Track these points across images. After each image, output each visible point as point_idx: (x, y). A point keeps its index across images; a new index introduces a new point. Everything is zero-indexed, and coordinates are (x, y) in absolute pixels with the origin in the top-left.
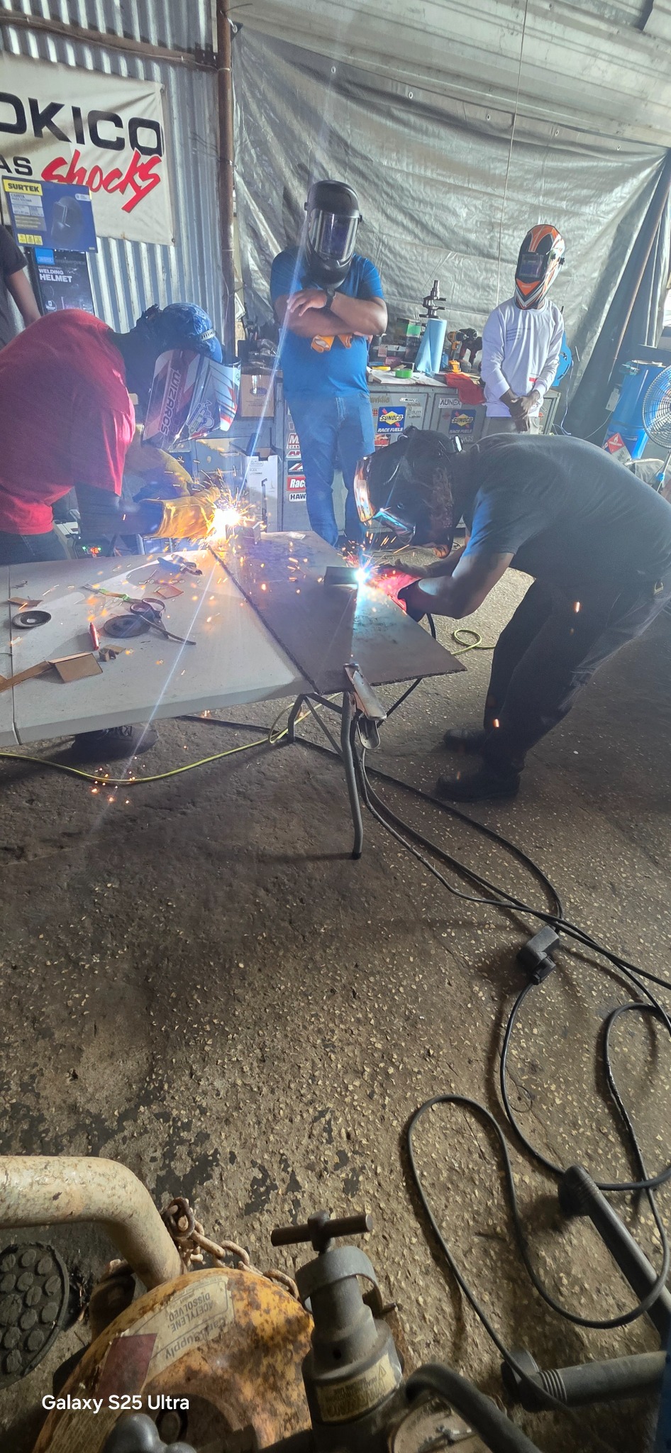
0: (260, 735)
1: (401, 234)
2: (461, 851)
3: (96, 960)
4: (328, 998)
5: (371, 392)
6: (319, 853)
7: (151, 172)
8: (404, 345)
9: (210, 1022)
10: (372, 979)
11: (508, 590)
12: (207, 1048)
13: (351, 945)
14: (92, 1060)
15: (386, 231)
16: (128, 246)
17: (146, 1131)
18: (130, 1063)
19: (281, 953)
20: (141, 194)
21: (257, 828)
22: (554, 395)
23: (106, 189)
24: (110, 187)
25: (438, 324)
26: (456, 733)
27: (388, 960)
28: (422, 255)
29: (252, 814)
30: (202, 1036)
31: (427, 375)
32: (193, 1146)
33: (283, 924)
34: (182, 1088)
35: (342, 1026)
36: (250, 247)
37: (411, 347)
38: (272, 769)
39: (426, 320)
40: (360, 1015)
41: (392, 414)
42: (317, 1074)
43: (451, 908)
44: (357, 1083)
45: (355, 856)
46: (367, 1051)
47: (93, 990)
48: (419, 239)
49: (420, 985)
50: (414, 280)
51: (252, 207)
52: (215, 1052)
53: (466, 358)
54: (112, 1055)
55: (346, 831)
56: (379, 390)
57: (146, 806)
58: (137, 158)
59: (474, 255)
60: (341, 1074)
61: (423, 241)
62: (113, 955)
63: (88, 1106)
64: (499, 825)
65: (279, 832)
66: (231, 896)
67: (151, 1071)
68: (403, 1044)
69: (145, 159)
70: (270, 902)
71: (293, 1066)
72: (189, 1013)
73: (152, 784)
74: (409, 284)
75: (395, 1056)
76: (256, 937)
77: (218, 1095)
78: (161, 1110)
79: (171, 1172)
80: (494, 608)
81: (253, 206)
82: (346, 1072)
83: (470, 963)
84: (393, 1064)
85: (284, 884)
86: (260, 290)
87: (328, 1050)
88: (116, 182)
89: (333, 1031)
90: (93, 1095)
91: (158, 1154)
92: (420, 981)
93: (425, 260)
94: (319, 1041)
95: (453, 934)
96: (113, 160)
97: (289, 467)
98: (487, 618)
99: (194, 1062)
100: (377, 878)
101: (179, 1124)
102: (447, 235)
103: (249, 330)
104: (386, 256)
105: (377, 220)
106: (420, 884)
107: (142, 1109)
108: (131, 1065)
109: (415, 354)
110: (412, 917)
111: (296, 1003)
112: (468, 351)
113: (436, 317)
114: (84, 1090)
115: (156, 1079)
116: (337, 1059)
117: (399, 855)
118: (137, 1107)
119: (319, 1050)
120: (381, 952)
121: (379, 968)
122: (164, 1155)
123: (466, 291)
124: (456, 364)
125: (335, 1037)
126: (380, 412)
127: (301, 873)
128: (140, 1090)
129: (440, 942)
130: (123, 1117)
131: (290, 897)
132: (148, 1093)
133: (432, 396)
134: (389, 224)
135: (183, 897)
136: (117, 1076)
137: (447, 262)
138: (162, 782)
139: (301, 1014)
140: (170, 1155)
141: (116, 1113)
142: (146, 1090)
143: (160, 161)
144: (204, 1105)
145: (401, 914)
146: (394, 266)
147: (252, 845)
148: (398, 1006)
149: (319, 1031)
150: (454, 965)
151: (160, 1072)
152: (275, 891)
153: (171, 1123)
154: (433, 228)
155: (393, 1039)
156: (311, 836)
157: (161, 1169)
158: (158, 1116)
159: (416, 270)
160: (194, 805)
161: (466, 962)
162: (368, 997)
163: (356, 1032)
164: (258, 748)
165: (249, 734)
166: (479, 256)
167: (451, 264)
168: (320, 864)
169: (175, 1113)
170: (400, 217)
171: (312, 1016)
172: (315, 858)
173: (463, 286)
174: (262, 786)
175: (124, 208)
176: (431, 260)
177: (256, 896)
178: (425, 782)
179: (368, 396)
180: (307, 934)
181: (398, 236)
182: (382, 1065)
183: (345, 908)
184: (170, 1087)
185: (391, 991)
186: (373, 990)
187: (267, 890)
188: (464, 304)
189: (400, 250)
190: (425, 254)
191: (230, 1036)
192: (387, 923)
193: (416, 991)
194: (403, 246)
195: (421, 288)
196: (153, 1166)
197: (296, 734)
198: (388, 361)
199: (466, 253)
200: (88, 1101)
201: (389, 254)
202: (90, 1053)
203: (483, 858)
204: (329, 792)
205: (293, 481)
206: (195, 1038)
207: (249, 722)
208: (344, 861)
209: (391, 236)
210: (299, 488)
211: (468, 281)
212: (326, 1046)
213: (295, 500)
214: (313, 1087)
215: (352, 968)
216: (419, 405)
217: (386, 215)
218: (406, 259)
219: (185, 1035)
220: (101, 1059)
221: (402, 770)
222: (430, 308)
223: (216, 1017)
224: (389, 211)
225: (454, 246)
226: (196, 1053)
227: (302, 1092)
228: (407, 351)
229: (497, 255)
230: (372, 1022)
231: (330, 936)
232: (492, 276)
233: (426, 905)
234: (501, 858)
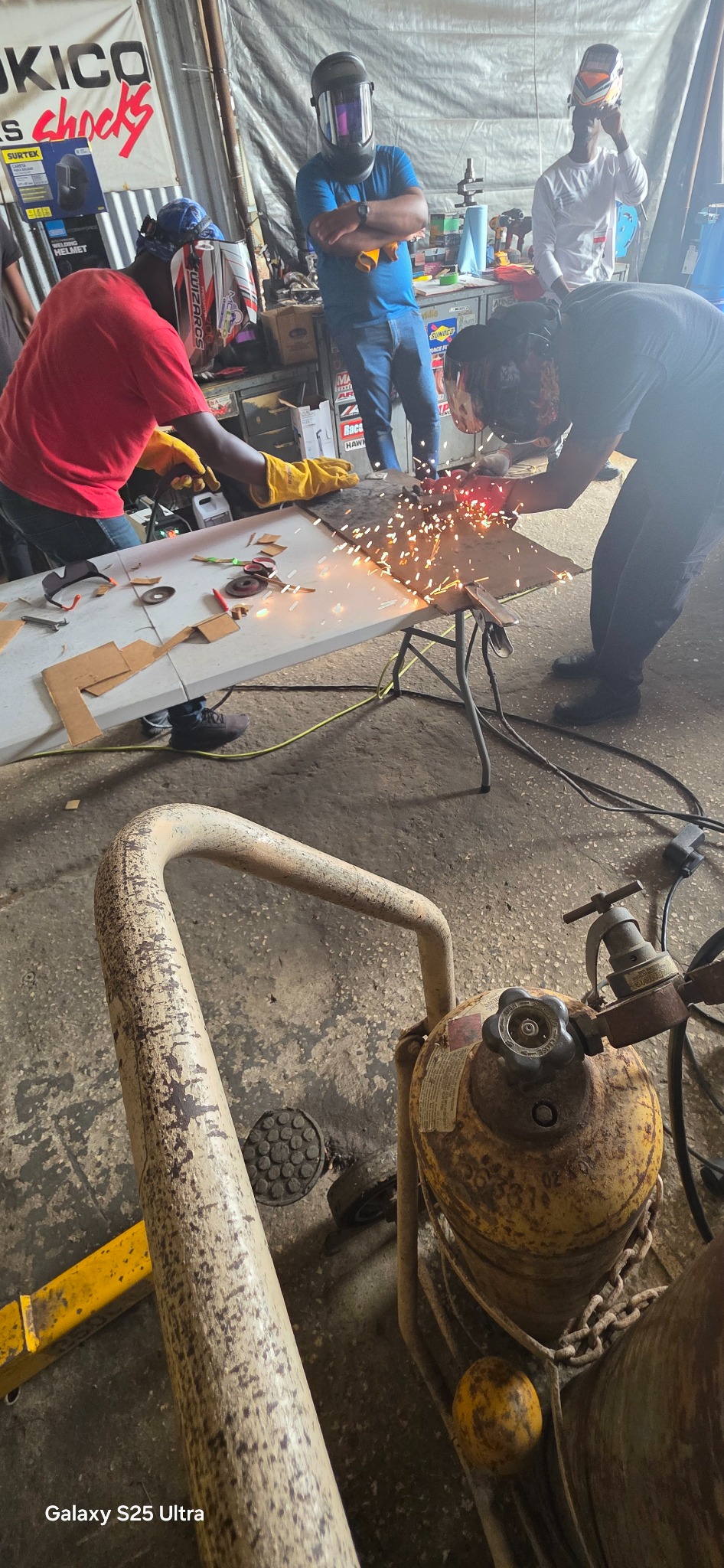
0: (366, 694)
1: (420, 111)
2: (590, 771)
3: (265, 908)
4: (486, 913)
5: (422, 307)
6: (448, 792)
7: (142, 104)
8: (442, 246)
9: (382, 945)
10: (523, 893)
11: (595, 506)
12: (384, 966)
13: (497, 867)
14: (285, 986)
15: (402, 111)
16: (132, 196)
17: (347, 1033)
18: (318, 985)
19: (432, 882)
20: (136, 132)
21: (383, 777)
22: (622, 267)
23: (99, 135)
24: (103, 133)
25: (477, 211)
26: (565, 661)
27: (535, 875)
28: (446, 132)
29: (375, 767)
30: (377, 956)
31: (473, 275)
32: (391, 1041)
33: (428, 858)
34: (370, 998)
35: (503, 934)
36: (259, 166)
37: (450, 246)
38: (386, 724)
39: (463, 210)
40: (518, 924)
41: (442, 329)
42: (489, 974)
43: (588, 822)
44: (528, 978)
45: (485, 789)
46: (532, 951)
47: (270, 932)
48: (440, 112)
49: (570, 892)
50: (440, 165)
51: (254, 119)
52: (391, 968)
53: (514, 246)
54: (301, 980)
55: (470, 769)
56: (426, 304)
57: (273, 774)
58: (125, 90)
59: (505, 117)
60: (511, 972)
61: (444, 114)
62: (279, 902)
63: (292, 1020)
64: (624, 742)
65: (406, 779)
66: (373, 841)
67: (339, 989)
68: (564, 943)
69: (134, 90)
70: (412, 841)
71: (465, 971)
72: (360, 940)
73: (273, 753)
74: (436, 172)
75: (559, 953)
76: (406, 872)
77: (403, 1000)
78: (356, 1017)
79: (377, 1061)
80: (583, 528)
81: (256, 117)
82: (515, 971)
83: (617, 868)
84: (558, 959)
85: (422, 824)
86: (276, 216)
87: (495, 954)
88: (108, 125)
89: (496, 940)
90: (293, 1012)
91: (363, 1049)
92: (571, 889)
93: (449, 137)
94: (484, 949)
95: (595, 846)
96: (101, 98)
97: (341, 413)
98: (577, 540)
99: (375, 977)
100: (510, 807)
101: (375, 1025)
102: (471, 100)
103: (273, 265)
104: (406, 142)
105: (391, 101)
106: (554, 806)
107: (339, 1017)
108: (319, 986)
109: (456, 254)
110: (552, 836)
111: (456, 921)
112: (516, 238)
113: (474, 204)
114: (284, 1009)
115: (345, 994)
116: (504, 961)
117: (528, 783)
118: (334, 1016)
119: (486, 955)
120: (527, 869)
121: (528, 884)
122: (367, 1049)
123: (500, 165)
124: (503, 255)
125: (499, 944)
126: (430, 330)
127: (436, 812)
128: (333, 1003)
129: (584, 854)
130: (324, 1025)
131: (429, 834)
132: (341, 1006)
133: (484, 299)
134: (405, 102)
135: (329, 847)
136: (309, 995)
137: (475, 133)
138: (282, 751)
139: (463, 928)
140: (372, 1049)
141: (317, 1023)
142: (338, 1002)
143: (150, 88)
144: (393, 1009)
145: (540, 835)
146: (415, 152)
147: (382, 794)
148: (554, 913)
149: (483, 940)
150: (601, 871)
151: (347, 988)
152: (414, 830)
153: (367, 1025)
154: (454, 95)
155: (553, 939)
156: (437, 778)
157: (368, 1060)
158: (354, 1021)
159: (441, 152)
160: (318, 767)
161: (612, 867)
162: (523, 908)
163: (517, 938)
164: (366, 706)
165: (355, 695)
166: (511, 117)
167: (479, 135)
168: (453, 802)
169: (368, 1017)
170: (416, 91)
171: (474, 929)
172: (446, 797)
173: (496, 158)
174: (379, 740)
175: (121, 154)
176: (456, 135)
177: (397, 837)
178: (541, 711)
179: (420, 312)
180: (453, 863)
181: (415, 114)
182: (548, 961)
183: (484, 836)
184: (358, 998)
185: (544, 901)
186: (527, 902)
187: (406, 831)
188: (500, 181)
189: (421, 131)
190: (449, 131)
191: (402, 954)
192: (529, 844)
193: (568, 898)
194: (423, 126)
195: (449, 172)
196: (360, 1058)
197: (401, 688)
198: (428, 268)
199: (495, 117)
200: (291, 1016)
201: (409, 140)
202: (282, 981)
203: (614, 774)
204: (446, 736)
205: (347, 427)
206: (371, 959)
207: (352, 684)
208: (475, 796)
209: (408, 117)
210: (354, 434)
211: (501, 151)
212: (492, 952)
213: (352, 449)
214: (488, 985)
215: (503, 886)
216: (471, 312)
217: (400, 92)
218: (428, 141)
219: (361, 957)
220: (291, 983)
221: (515, 705)
222: (466, 194)
223: (386, 941)
224: (402, 87)
225: (480, 112)
226: (375, 971)
227: (479, 990)
228: (448, 252)
229: (532, 110)
230: (531, 928)
231: (477, 862)
232: (528, 139)
233: (563, 824)
234: (631, 772)
